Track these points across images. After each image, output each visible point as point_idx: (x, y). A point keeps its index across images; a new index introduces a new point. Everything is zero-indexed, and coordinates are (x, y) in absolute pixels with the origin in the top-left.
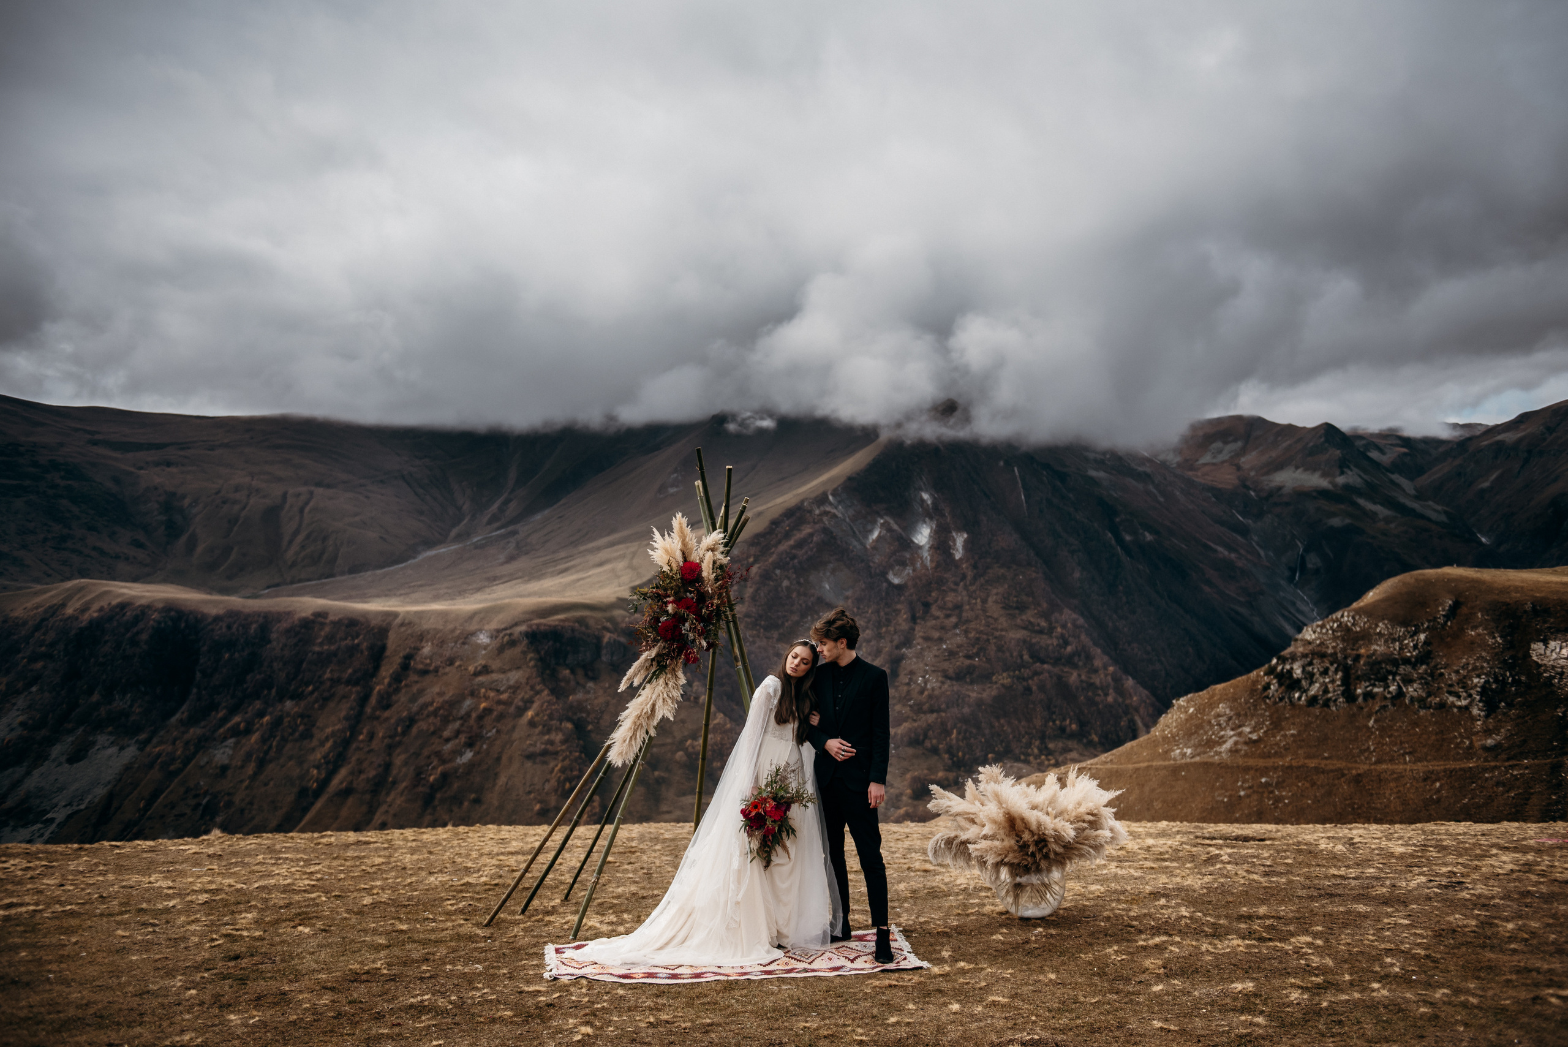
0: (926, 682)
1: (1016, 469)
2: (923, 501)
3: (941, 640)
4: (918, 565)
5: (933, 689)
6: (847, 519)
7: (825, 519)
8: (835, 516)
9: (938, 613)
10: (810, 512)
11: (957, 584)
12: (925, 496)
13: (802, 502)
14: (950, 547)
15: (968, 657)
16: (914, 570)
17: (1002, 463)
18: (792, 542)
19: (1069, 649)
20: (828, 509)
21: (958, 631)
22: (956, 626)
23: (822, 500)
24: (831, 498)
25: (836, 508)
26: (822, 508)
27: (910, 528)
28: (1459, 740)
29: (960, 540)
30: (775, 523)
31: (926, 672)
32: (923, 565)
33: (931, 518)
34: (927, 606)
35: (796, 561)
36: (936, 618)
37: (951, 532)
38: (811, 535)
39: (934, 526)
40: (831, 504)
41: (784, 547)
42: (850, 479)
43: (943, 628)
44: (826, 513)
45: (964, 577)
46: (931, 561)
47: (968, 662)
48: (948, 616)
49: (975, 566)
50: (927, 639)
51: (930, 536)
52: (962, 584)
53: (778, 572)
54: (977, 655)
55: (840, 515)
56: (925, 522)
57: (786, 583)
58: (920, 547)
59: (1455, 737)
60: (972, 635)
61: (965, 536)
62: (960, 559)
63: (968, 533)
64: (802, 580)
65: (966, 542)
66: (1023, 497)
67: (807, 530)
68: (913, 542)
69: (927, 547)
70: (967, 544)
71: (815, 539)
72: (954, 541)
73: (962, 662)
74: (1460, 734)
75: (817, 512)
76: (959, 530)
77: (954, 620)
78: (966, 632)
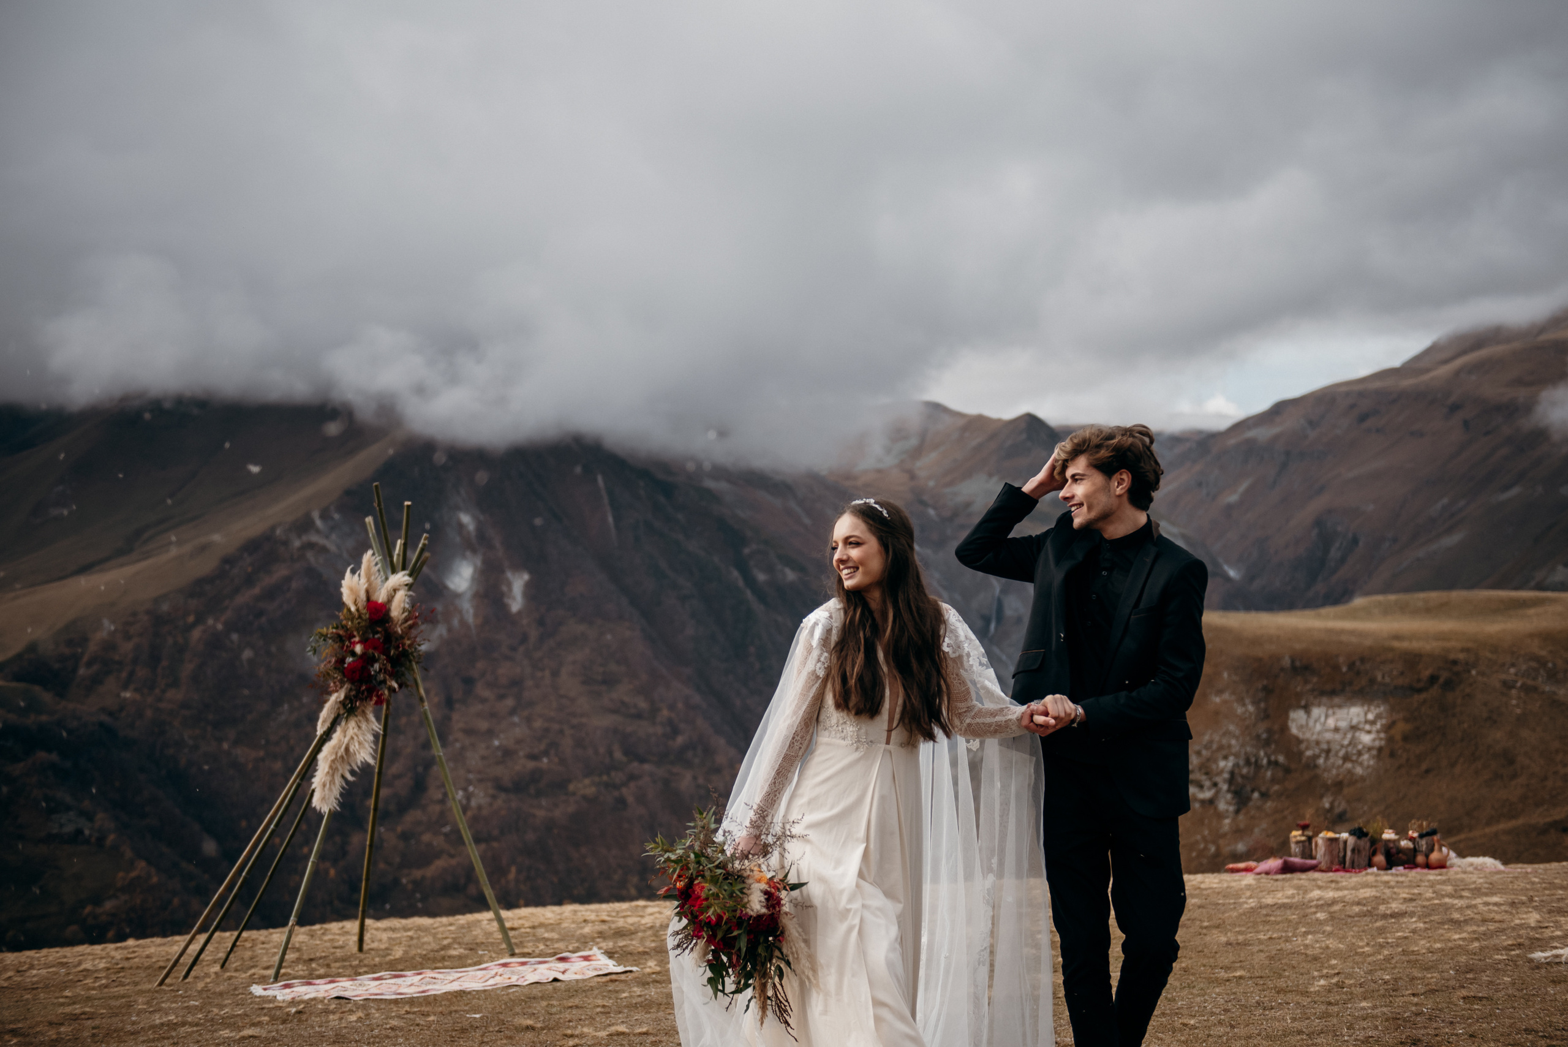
0: (468, 797)
1: (600, 479)
2: (461, 526)
3: (490, 733)
4: (456, 622)
5: (480, 808)
6: (345, 555)
7: (310, 555)
8: (324, 550)
9: (486, 693)
10: (286, 543)
11: (513, 649)
12: (466, 519)
13: (273, 529)
14: (502, 595)
15: (533, 757)
16: (450, 630)
17: (578, 470)
18: (256, 591)
19: (680, 740)
20: (314, 538)
21: (516, 719)
22: (513, 712)
23: (304, 525)
24: (319, 523)
25: (327, 537)
26: (305, 538)
27: (443, 566)
28: (1202, 846)
29: (518, 584)
30: (228, 561)
31: (469, 782)
32: (463, 623)
33: (474, 551)
34: (469, 682)
35: (263, 619)
36: (483, 701)
37: (503, 572)
38: (288, 579)
39: (479, 563)
40: (318, 531)
41: (244, 598)
42: (348, 493)
43: (493, 715)
44: (311, 546)
45: (524, 639)
46: (476, 615)
47: (531, 765)
48: (501, 697)
49: (541, 622)
50: (469, 732)
51: (473, 579)
52: (521, 649)
53: (235, 637)
54: (546, 753)
55: (332, 548)
56: (464, 557)
57: (247, 654)
58: (457, 596)
59: (1197, 842)
60: (538, 724)
61: (526, 577)
62: (519, 613)
63: (530, 572)
64: (273, 649)
65: (528, 586)
66: (610, 519)
67: (281, 571)
68: (446, 587)
69: (468, 595)
70: (532, 592)
71: (294, 585)
72: (509, 585)
73: (522, 765)
74: (1204, 838)
75: (297, 543)
76: (517, 567)
77: (510, 702)
78: (529, 720)
